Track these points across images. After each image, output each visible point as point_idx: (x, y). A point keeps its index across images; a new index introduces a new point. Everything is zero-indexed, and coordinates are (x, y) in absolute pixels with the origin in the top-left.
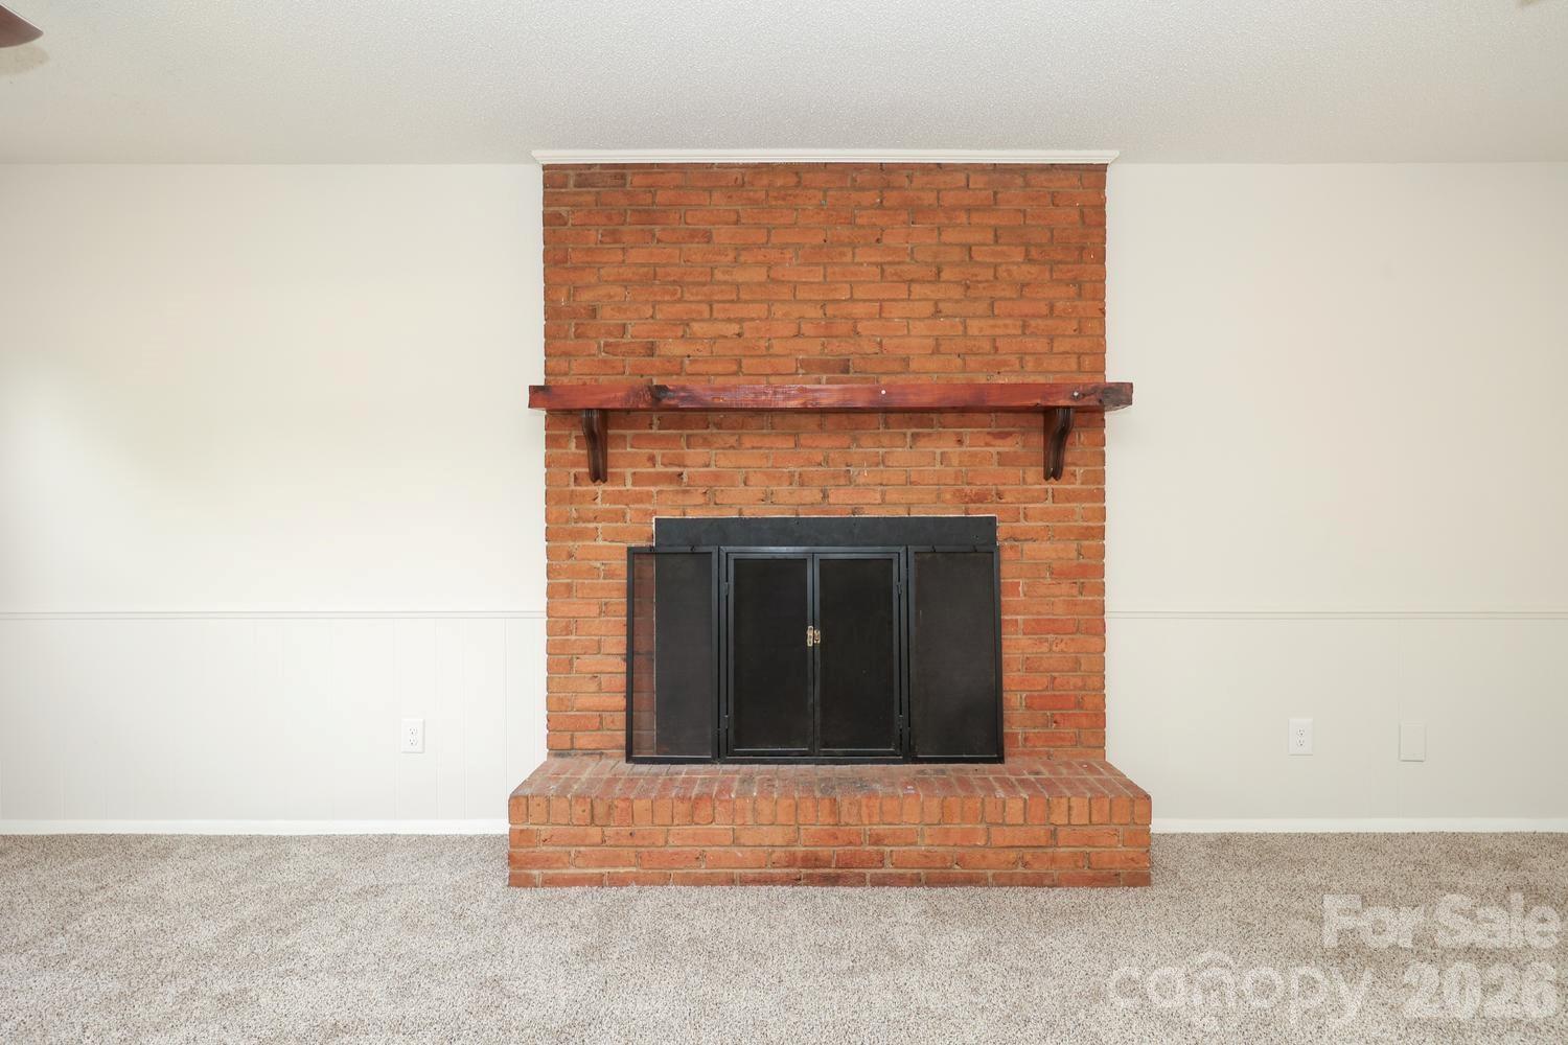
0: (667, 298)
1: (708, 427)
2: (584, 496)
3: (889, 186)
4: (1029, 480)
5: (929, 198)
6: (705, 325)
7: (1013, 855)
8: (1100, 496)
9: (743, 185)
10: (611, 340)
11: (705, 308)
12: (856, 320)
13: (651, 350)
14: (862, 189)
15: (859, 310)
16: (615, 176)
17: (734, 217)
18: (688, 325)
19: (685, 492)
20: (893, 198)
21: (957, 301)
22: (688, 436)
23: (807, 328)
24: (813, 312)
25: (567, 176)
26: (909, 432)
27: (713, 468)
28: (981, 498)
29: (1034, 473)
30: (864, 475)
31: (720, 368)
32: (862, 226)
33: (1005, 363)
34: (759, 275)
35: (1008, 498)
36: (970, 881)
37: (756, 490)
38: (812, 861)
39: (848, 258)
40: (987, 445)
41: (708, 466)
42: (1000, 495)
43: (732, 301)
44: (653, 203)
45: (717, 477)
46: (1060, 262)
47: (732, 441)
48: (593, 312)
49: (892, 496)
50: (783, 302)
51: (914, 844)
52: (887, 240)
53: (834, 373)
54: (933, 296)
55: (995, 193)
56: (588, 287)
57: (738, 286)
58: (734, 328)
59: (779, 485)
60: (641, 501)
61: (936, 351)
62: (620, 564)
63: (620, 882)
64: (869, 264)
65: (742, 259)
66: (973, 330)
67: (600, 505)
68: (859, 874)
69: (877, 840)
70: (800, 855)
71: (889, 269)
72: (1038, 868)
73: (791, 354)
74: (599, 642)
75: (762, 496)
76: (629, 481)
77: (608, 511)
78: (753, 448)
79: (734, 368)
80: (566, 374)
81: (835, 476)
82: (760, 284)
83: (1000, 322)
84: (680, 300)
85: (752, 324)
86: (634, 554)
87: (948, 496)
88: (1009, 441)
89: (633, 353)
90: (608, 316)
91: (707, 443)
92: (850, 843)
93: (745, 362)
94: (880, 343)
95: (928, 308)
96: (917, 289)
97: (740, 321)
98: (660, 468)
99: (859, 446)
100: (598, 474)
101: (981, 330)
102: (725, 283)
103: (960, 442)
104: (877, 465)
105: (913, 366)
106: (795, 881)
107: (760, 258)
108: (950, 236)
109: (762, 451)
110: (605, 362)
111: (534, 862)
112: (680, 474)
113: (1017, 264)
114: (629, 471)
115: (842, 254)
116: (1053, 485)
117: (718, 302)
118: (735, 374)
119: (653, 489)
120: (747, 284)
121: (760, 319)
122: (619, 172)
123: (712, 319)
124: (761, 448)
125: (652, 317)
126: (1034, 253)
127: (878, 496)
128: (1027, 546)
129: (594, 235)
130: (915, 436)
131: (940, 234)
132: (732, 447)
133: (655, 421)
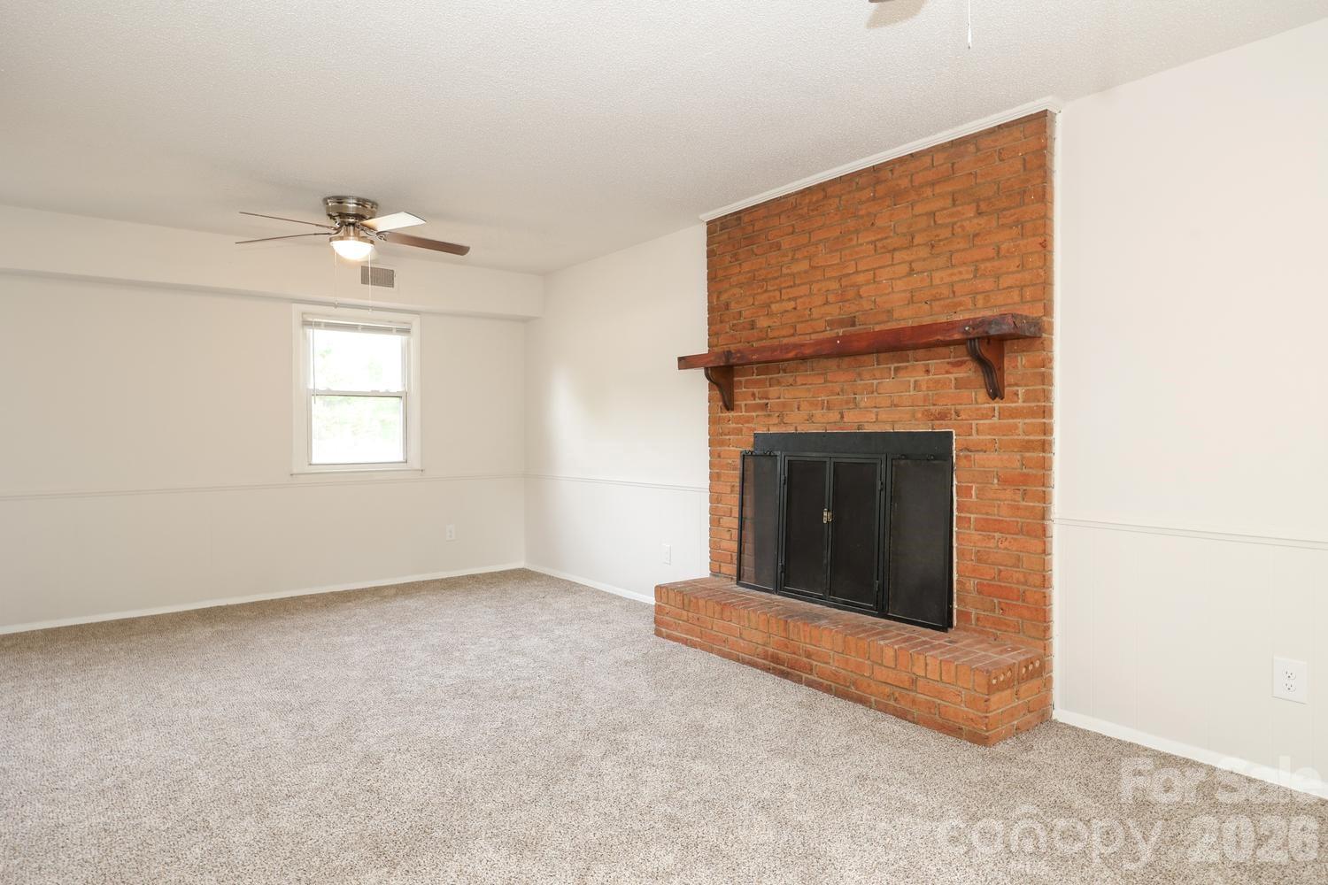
0: (759, 291)
1: (779, 373)
2: (723, 419)
3: (878, 182)
4: (979, 401)
5: (904, 183)
6: (777, 305)
7: (888, 690)
8: (1046, 412)
9: (796, 207)
10: (735, 322)
11: (777, 293)
12: (859, 286)
13: (752, 325)
14: (863, 189)
15: (861, 278)
16: (736, 220)
17: (791, 230)
18: (770, 307)
19: (769, 415)
20: (881, 189)
21: (924, 260)
22: (770, 379)
23: (831, 298)
24: (834, 285)
25: (716, 225)
26: (893, 367)
27: (782, 400)
28: (942, 416)
29: (982, 394)
30: (864, 400)
31: (784, 332)
32: (862, 217)
33: (960, 304)
34: (804, 265)
35: (963, 416)
36: (861, 700)
37: (804, 414)
38: (775, 659)
39: (854, 242)
40: (947, 372)
41: (779, 398)
42: (958, 414)
43: (791, 287)
44: (754, 232)
45: (784, 405)
46: (1005, 209)
47: (791, 380)
48: (727, 306)
49: (883, 416)
50: (818, 281)
51: (828, 663)
52: (879, 223)
53: (846, 327)
54: (907, 258)
55: (953, 164)
56: (726, 291)
57: (793, 275)
58: (792, 304)
59: (816, 410)
60: (748, 422)
61: (911, 301)
62: (738, 462)
63: (694, 645)
64: (868, 243)
65: (796, 257)
66: (937, 281)
67: (731, 425)
68: (798, 675)
70: (769, 653)
71: (879, 244)
72: (903, 705)
73: (822, 318)
74: (731, 509)
75: (807, 417)
76: (743, 410)
77: (734, 429)
78: (803, 384)
79: (792, 331)
80: (716, 346)
81: (847, 402)
82: (806, 272)
83: (956, 271)
84: (766, 291)
85: (801, 300)
86: (744, 457)
87: (920, 415)
88: (964, 368)
89: (744, 328)
90: (734, 308)
91: (779, 383)
92: (794, 653)
93: (798, 326)
94: (875, 302)
95: (904, 268)
96: (897, 255)
97: (795, 299)
98: (758, 401)
99: (861, 380)
100: (729, 405)
101: (942, 279)
102: (788, 274)
103: (928, 371)
104: (872, 393)
105: (896, 315)
106: (767, 670)
107: (806, 254)
108: (919, 209)
109: (807, 386)
110: (732, 336)
112: (767, 404)
113: (970, 219)
114: (743, 403)
115: (851, 240)
116: (997, 404)
117: (785, 288)
118: (793, 335)
119: (754, 414)
120: (799, 273)
121: (805, 295)
122: (738, 215)
123: (781, 300)
124: (805, 384)
125: (753, 304)
126: (983, 207)
127: (874, 416)
128: (978, 456)
129: (728, 258)
130: (897, 369)
131: (912, 209)
132: (791, 385)
133: (755, 371)
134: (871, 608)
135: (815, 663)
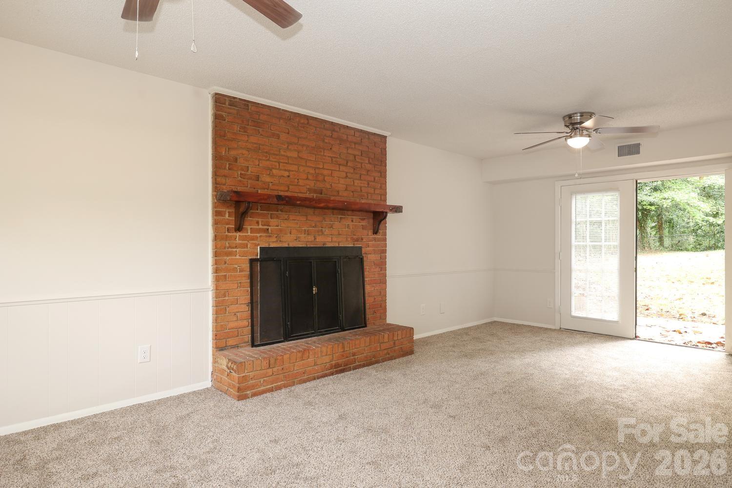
0: (264, 158)
1: (278, 211)
2: (231, 237)
3: (334, 130)
4: (369, 235)
5: (345, 137)
6: (277, 171)
7: (386, 351)
8: (385, 240)
9: (290, 119)
10: (243, 172)
11: (277, 164)
12: (324, 176)
13: (258, 178)
14: (327, 130)
15: (326, 172)
16: (245, 105)
17: (287, 131)
18: (271, 170)
19: (270, 236)
20: (335, 135)
21: (352, 173)
22: (271, 214)
23: (310, 177)
24: (312, 171)
25: (225, 99)
26: (339, 216)
27: (279, 227)
28: (357, 240)
29: (370, 232)
30: (327, 231)
31: (282, 188)
32: (326, 143)
33: (364, 196)
34: (295, 155)
35: (364, 240)
36: (377, 362)
37: (293, 236)
38: (337, 365)
39: (322, 154)
40: (359, 222)
41: (278, 226)
42: (362, 239)
43: (286, 163)
44: (259, 119)
45: (281, 230)
46: (377, 165)
47: (286, 217)
48: (236, 160)
49: (335, 239)
50: (303, 166)
51: (363, 353)
52: (334, 149)
53: (317, 194)
54: (346, 171)
55: (361, 139)
56: (234, 149)
57: (288, 157)
58: (287, 174)
59: (301, 234)
60: (253, 239)
61: (346, 190)
62: (247, 266)
63: (279, 388)
64: (328, 156)
65: (290, 147)
66: (356, 184)
67: (238, 241)
68: (349, 367)
69: (354, 354)
70: (333, 365)
71: (334, 159)
72: (391, 354)
73: (304, 186)
74: (237, 299)
75: (295, 238)
76: (249, 231)
77: (241, 244)
78: (293, 220)
79: (287, 189)
80: (224, 185)
81: (318, 231)
82: (295, 158)
83: (363, 182)
84: (268, 160)
85: (293, 173)
86: (252, 261)
87: (349, 239)
88: (365, 221)
89: (250, 179)
90: (241, 162)
91: (278, 217)
92: (347, 357)
93: (290, 187)
94: (331, 185)
95: (344, 175)
96: (341, 167)
97: (289, 171)
98: (260, 226)
99: (325, 221)
100: (239, 228)
101: (358, 184)
102: (284, 156)
103: (352, 221)
104: (330, 228)
105: (340, 194)
106: (332, 374)
107: (296, 148)
108: (350, 151)
109: (296, 221)
110: (240, 181)
111: (248, 388)
112: (268, 229)
113: (366, 163)
114: (249, 227)
115: (321, 152)
116: (375, 236)
117: (281, 162)
118: (287, 191)
119: (258, 235)
120: (291, 157)
121: (295, 171)
122: (246, 103)
123: (279, 169)
124: (295, 220)
125: (258, 165)
126: (371, 161)
127: (330, 239)
128: (369, 256)
129: (236, 128)
130: (341, 218)
131: (347, 150)
132: (286, 219)
133: (259, 207)
134: (338, 329)
135: (357, 357)
